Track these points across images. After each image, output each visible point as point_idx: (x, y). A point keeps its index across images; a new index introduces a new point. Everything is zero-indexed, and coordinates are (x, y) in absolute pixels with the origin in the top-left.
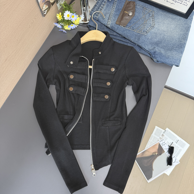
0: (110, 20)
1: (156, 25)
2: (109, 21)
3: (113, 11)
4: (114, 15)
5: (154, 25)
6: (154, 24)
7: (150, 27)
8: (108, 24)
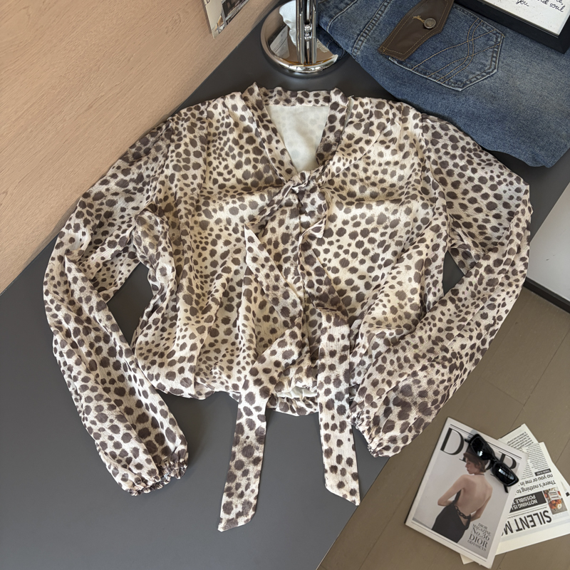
0: (365, 38)
1: (500, 69)
2: (360, 40)
3: (380, 12)
4: (382, 25)
5: (495, 69)
6: (493, 67)
7: (478, 73)
8: (356, 48)
